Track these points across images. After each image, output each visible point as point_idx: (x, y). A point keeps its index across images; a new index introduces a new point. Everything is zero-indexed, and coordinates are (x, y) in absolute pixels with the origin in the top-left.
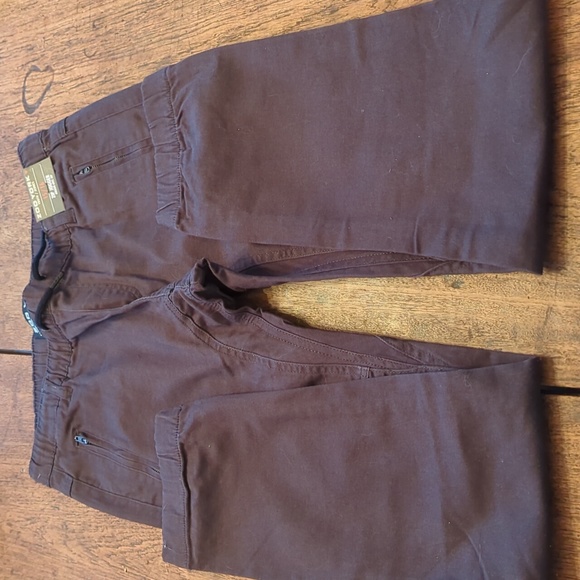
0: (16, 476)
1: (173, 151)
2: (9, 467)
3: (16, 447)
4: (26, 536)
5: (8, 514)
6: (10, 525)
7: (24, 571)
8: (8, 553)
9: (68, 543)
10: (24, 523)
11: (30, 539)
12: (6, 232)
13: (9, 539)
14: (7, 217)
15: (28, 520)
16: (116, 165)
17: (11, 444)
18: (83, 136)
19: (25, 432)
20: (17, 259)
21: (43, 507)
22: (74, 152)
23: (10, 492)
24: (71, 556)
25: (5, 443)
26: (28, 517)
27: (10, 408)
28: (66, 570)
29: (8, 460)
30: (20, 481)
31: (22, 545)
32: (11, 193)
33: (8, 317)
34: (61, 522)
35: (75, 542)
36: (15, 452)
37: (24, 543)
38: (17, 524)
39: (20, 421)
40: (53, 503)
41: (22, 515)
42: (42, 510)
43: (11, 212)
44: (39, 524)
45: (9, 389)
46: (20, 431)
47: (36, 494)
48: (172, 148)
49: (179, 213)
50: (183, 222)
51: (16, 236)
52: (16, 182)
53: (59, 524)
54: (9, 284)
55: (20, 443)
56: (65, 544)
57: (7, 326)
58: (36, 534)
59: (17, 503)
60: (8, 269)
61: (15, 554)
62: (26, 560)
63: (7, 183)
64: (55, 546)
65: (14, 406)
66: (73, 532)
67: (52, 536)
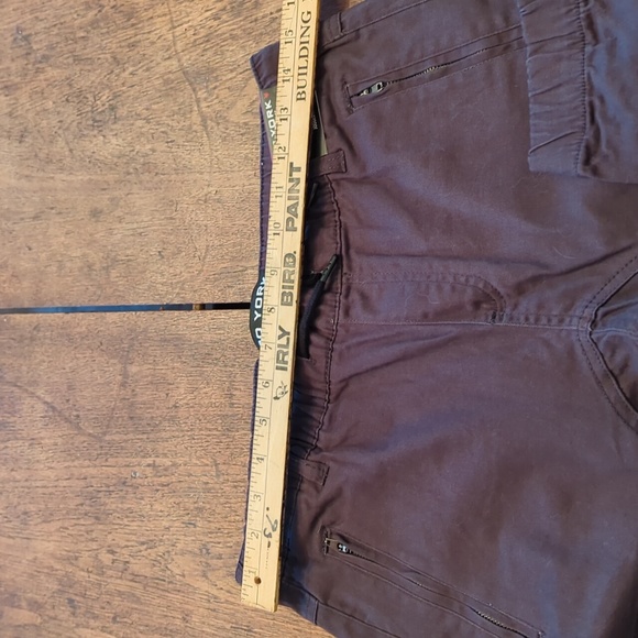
0: (124, 483)
1: (570, 47)
2: (114, 471)
3: (126, 441)
4: (137, 566)
5: (110, 537)
6: (113, 552)
7: (135, 616)
8: (107, 593)
9: (209, 574)
10: (134, 549)
11: (147, 571)
12: (114, 141)
13: (110, 572)
14: (116, 120)
15: (143, 543)
16: (432, 78)
17: (116, 437)
18: (370, 38)
19: (140, 419)
20: (132, 178)
21: (167, 525)
22: (355, 61)
23: (114, 506)
24: (215, 592)
25: (107, 438)
26: (142, 539)
27: (116, 387)
28: (206, 612)
29: (111, 461)
30: (130, 489)
31: (132, 581)
32: (123, 84)
33: (115, 260)
34: (198, 544)
35: (221, 573)
36: (122, 448)
37: (135, 577)
38: (124, 551)
39: (132, 404)
40: (186, 518)
41: (134, 538)
42: (168, 528)
43: (122, 112)
44: (161, 549)
45: (115, 361)
46: (132, 418)
47: (157, 506)
48: (566, 43)
49: (588, 148)
50: (595, 161)
51: (130, 144)
52: (131, 69)
53: (195, 547)
54: (118, 213)
55: (131, 436)
56: (205, 576)
57: (114, 273)
58: (155, 563)
59: (125, 521)
60: (116, 194)
61: (120, 594)
62: (138, 601)
63: (117, 71)
64: (188, 580)
65: (123, 385)
66: (220, 557)
67: (181, 566)
